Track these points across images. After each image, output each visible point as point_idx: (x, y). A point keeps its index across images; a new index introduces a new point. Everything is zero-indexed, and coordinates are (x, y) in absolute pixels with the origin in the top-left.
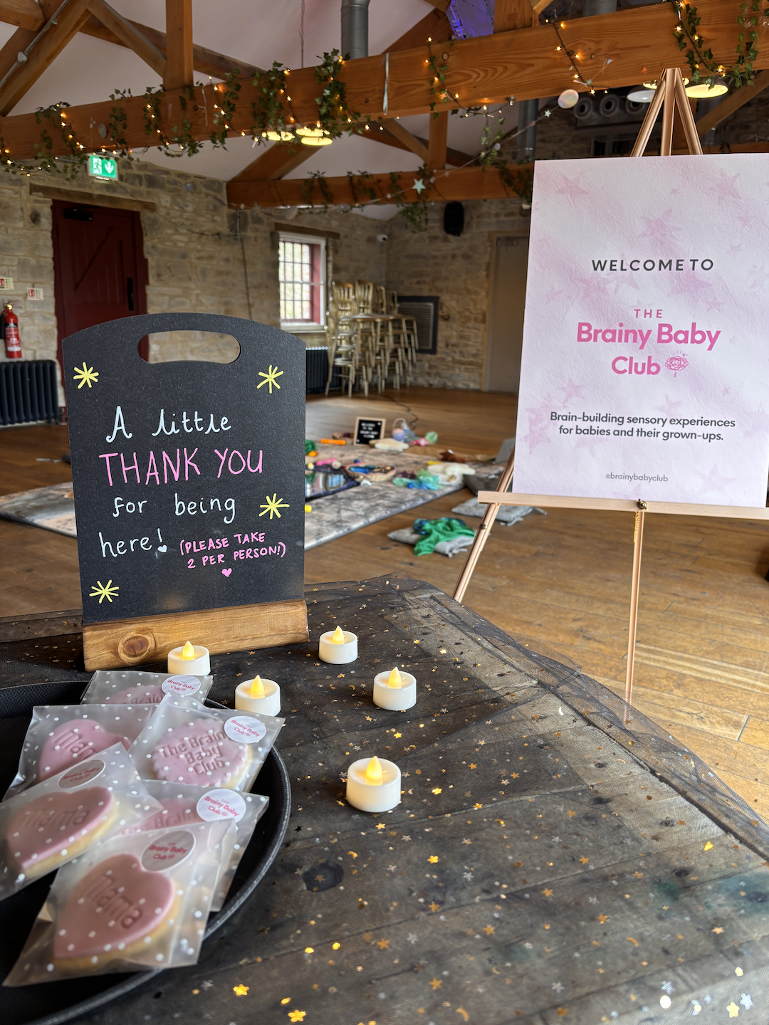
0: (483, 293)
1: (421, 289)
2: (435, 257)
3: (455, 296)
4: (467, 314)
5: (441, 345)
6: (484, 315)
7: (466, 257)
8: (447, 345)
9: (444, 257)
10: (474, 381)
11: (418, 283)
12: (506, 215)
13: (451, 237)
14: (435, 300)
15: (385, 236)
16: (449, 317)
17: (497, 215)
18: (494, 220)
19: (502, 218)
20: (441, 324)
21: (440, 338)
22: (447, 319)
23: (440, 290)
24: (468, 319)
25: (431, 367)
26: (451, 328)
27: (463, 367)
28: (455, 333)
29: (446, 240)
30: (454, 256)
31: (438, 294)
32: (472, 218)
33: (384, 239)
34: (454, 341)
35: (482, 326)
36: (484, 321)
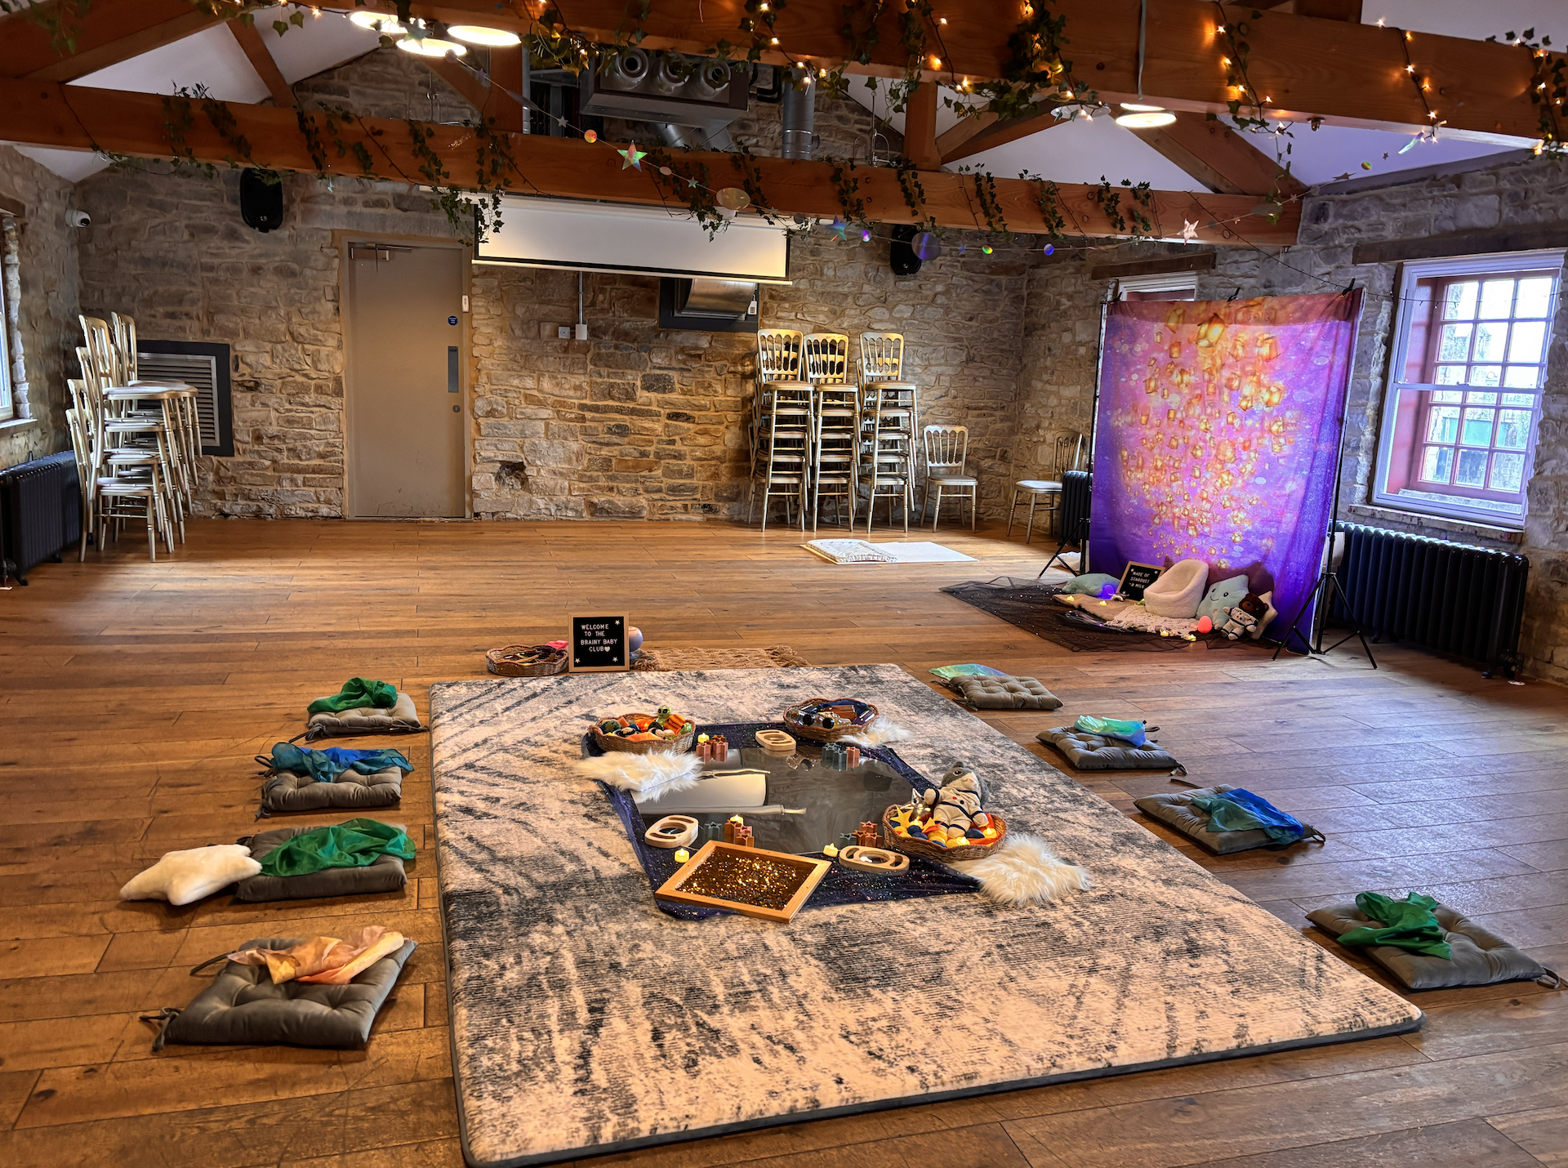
0: (332, 342)
1: (182, 329)
2: (211, 268)
3: (268, 346)
4: (299, 378)
5: (242, 435)
6: (338, 380)
7: (283, 272)
8: (258, 438)
9: (234, 270)
10: (328, 502)
11: (172, 316)
12: (366, 204)
13: (245, 231)
14: (222, 352)
15: (86, 216)
16: (257, 384)
17: (347, 201)
18: (342, 209)
19: (359, 208)
20: (240, 398)
21: (237, 423)
22: (254, 387)
23: (234, 334)
24: (305, 389)
25: (219, 480)
26: (264, 404)
27: (300, 478)
28: (273, 414)
29: (232, 235)
30: (256, 270)
31: (227, 340)
32: (292, 201)
33: (84, 221)
34: (273, 429)
35: (335, 402)
36: (338, 392)
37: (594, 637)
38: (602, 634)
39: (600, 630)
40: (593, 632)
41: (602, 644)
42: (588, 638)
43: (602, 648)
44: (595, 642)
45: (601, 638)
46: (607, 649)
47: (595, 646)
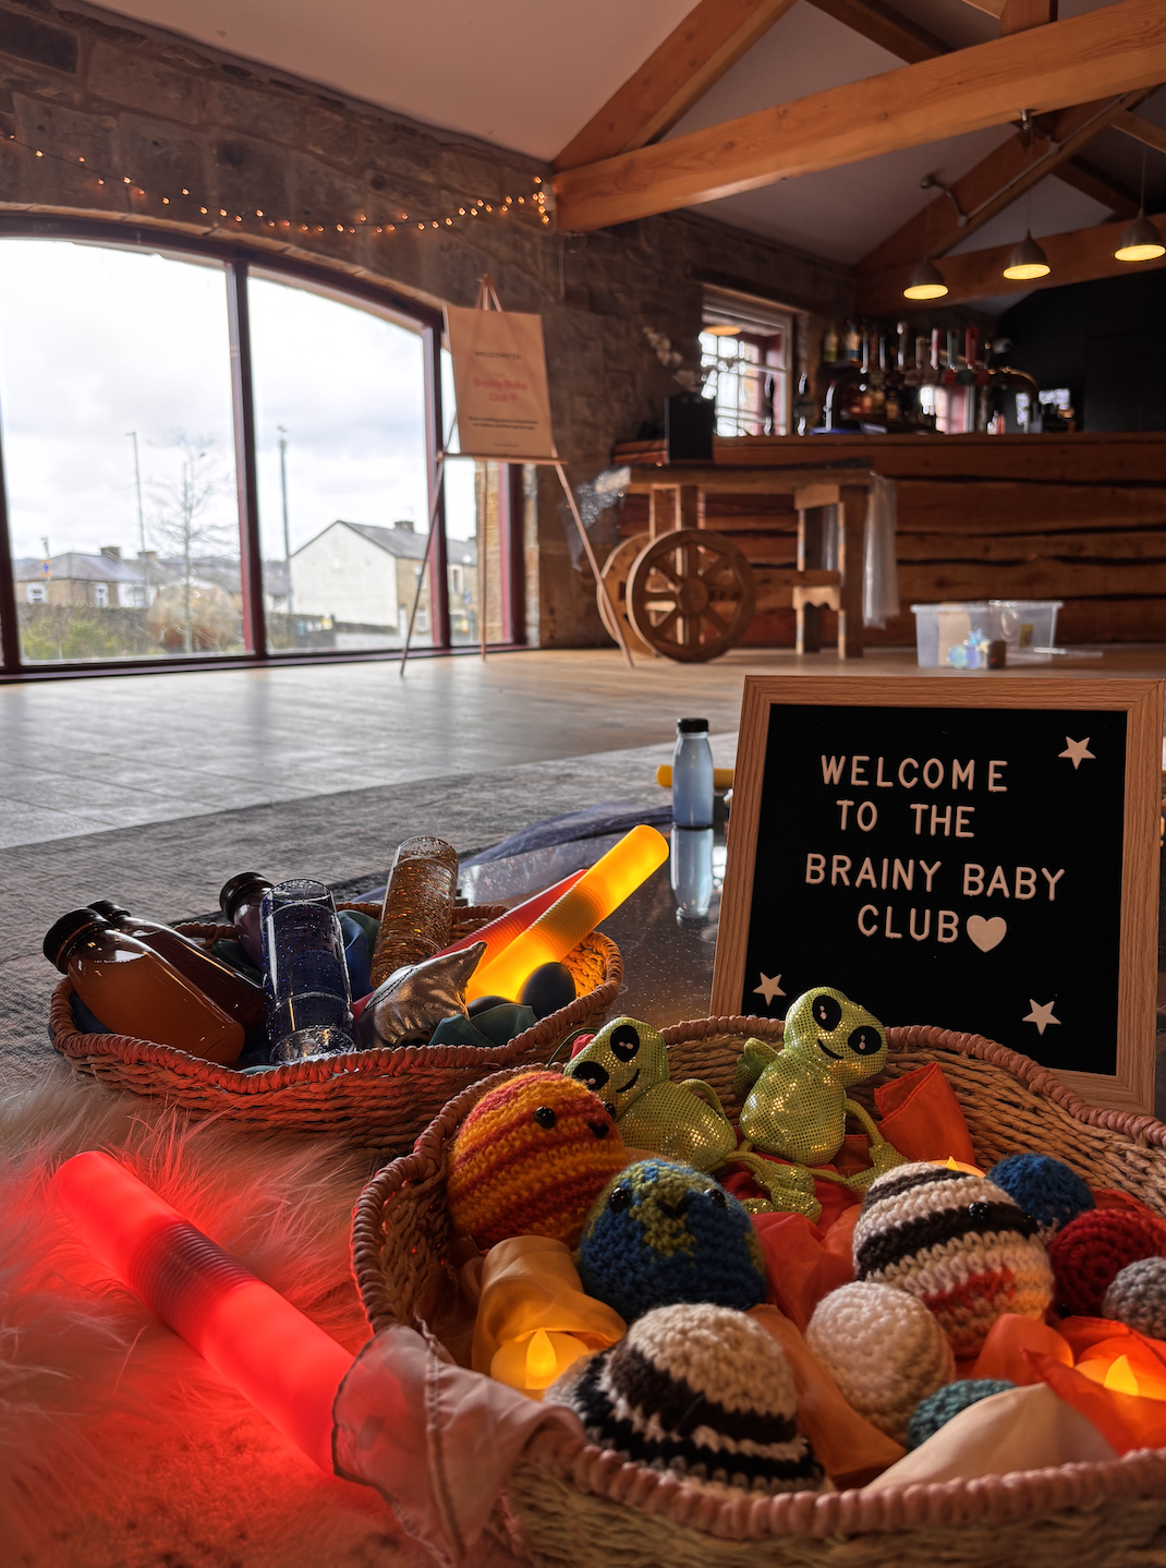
37: (895, 838)
38: (954, 822)
39: (946, 797)
40: (895, 804)
41: (948, 894)
42: (857, 846)
43: (946, 925)
44: (902, 874)
45: (951, 853)
46: (987, 933)
47: (900, 900)
